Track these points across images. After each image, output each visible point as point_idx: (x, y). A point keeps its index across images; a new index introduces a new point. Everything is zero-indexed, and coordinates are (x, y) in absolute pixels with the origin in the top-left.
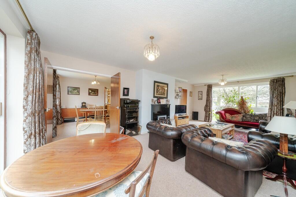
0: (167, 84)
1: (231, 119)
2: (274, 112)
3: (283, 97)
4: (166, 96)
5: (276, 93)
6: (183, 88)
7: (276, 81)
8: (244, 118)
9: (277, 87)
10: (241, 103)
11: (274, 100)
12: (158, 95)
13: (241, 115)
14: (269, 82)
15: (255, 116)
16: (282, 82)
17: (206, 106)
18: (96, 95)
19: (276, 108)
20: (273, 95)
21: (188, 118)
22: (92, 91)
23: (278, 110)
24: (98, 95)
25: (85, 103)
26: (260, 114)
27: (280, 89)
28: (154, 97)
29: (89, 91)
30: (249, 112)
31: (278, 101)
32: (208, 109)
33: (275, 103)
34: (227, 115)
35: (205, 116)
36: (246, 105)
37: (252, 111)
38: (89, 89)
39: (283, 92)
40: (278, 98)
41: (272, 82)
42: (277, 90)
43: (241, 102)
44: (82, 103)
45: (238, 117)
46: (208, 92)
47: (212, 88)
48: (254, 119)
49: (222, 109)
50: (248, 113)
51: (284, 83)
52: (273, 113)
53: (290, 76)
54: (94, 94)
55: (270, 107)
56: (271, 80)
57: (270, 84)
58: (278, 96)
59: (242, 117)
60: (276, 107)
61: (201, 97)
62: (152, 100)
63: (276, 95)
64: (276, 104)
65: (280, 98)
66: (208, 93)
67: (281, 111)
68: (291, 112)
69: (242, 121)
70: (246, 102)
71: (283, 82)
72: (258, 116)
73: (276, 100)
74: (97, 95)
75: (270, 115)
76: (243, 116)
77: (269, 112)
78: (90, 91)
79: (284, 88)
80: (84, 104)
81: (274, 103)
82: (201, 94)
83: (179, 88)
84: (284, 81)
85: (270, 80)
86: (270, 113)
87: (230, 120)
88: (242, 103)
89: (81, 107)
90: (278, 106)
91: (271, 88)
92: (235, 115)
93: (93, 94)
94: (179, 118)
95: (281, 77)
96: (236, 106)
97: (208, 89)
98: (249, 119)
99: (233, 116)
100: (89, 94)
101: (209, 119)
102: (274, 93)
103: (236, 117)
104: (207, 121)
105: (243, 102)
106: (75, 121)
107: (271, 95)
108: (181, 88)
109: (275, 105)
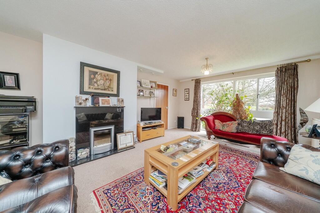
0: (118, 73)
1: (221, 129)
2: (282, 117)
3: (295, 94)
4: (115, 92)
5: (285, 88)
6: (157, 83)
7: (285, 69)
8: (240, 127)
9: (286, 79)
10: (235, 104)
11: (282, 98)
12: (95, 89)
13: (235, 122)
14: (275, 72)
15: (255, 123)
16: (293, 71)
17: (194, 109)
19: (284, 111)
20: (280, 91)
21: (163, 127)
23: (287, 115)
26: (262, 121)
27: (291, 82)
28: (82, 92)
30: (246, 118)
31: (288, 100)
32: (195, 114)
33: (284, 103)
34: (217, 122)
35: (192, 122)
36: (242, 107)
37: (250, 116)
39: (295, 87)
40: (288, 95)
41: (279, 72)
42: (286, 83)
43: (236, 102)
45: (232, 126)
46: (195, 89)
47: (200, 83)
48: (254, 129)
49: (211, 113)
50: (245, 120)
51: (297, 72)
52: (280, 120)
53: (307, 61)
55: (277, 110)
56: (278, 68)
57: (276, 75)
58: (288, 93)
59: (237, 125)
60: (285, 109)
61: (188, 97)
62: (77, 98)
63: (285, 92)
64: (285, 106)
65: (290, 96)
66: (195, 91)
67: (293, 116)
68: (306, 118)
69: (237, 132)
70: (242, 102)
71: (295, 71)
72: (259, 124)
73: (286, 99)
75: (276, 122)
76: (239, 124)
77: (274, 117)
79: (296, 79)
81: (281, 103)
82: (188, 92)
83: (151, 82)
84: (296, 68)
85: (276, 69)
86: (276, 119)
87: (219, 130)
88: (238, 104)
90: (287, 108)
91: (278, 81)
92: (228, 123)
94: (143, 128)
95: (292, 63)
96: (229, 108)
97: (195, 86)
98: (246, 128)
99: (224, 123)
101: (196, 128)
102: (282, 88)
103: (228, 126)
104: (194, 130)
105: (239, 102)
107: (278, 92)
108: (155, 83)
109: (283, 107)
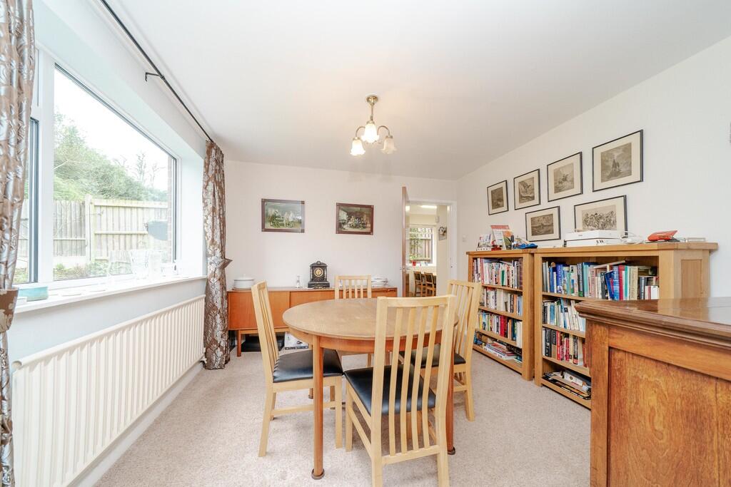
18: (364, 230)
22: (350, 215)
24: (371, 232)
25: (323, 267)
29: (338, 216)
38: (340, 206)
44: (314, 267)
54: (356, 226)
74: (368, 230)
78: (344, 216)
80: (319, 272)
89: (310, 286)
93: (352, 226)
100: (340, 228)
106: (286, 346)
